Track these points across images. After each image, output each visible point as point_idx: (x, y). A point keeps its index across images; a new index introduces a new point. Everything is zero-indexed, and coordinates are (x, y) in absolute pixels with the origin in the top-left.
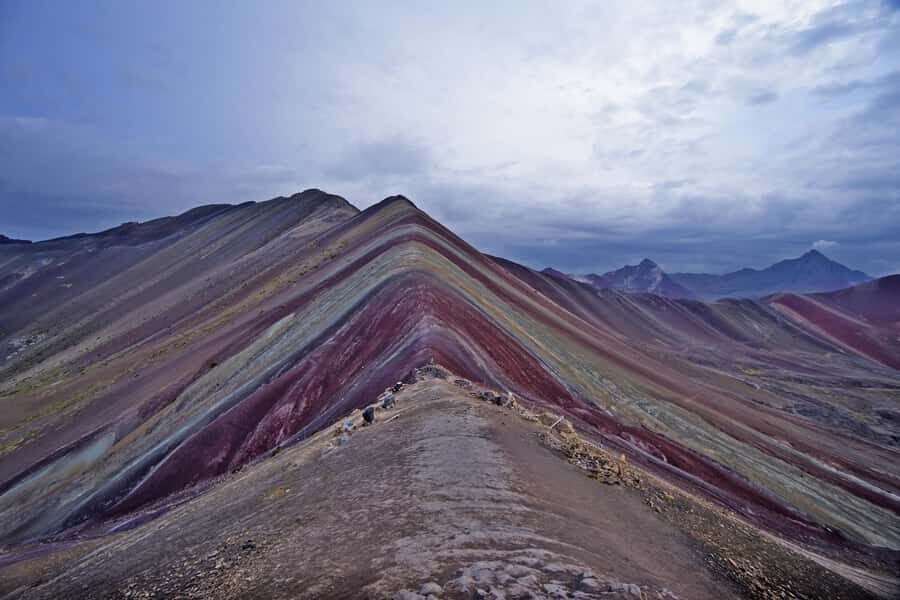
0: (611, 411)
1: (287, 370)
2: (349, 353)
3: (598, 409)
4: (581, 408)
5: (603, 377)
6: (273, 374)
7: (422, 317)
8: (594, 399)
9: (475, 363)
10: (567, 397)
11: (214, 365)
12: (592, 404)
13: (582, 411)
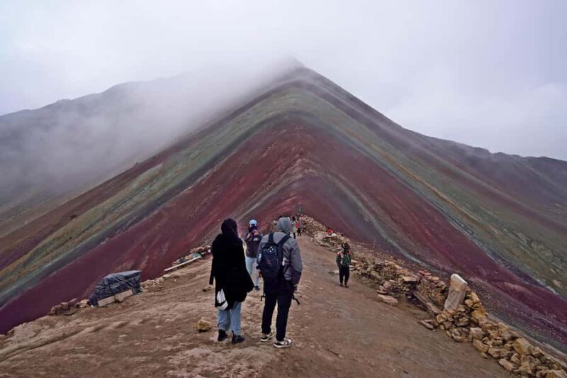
0: (553, 286)
1: (136, 221)
2: (206, 203)
3: (536, 283)
4: (514, 282)
5: (532, 241)
6: (120, 227)
7: (295, 160)
8: (527, 269)
9: (361, 217)
10: (491, 266)
11: (73, 217)
12: (526, 277)
13: (516, 287)
